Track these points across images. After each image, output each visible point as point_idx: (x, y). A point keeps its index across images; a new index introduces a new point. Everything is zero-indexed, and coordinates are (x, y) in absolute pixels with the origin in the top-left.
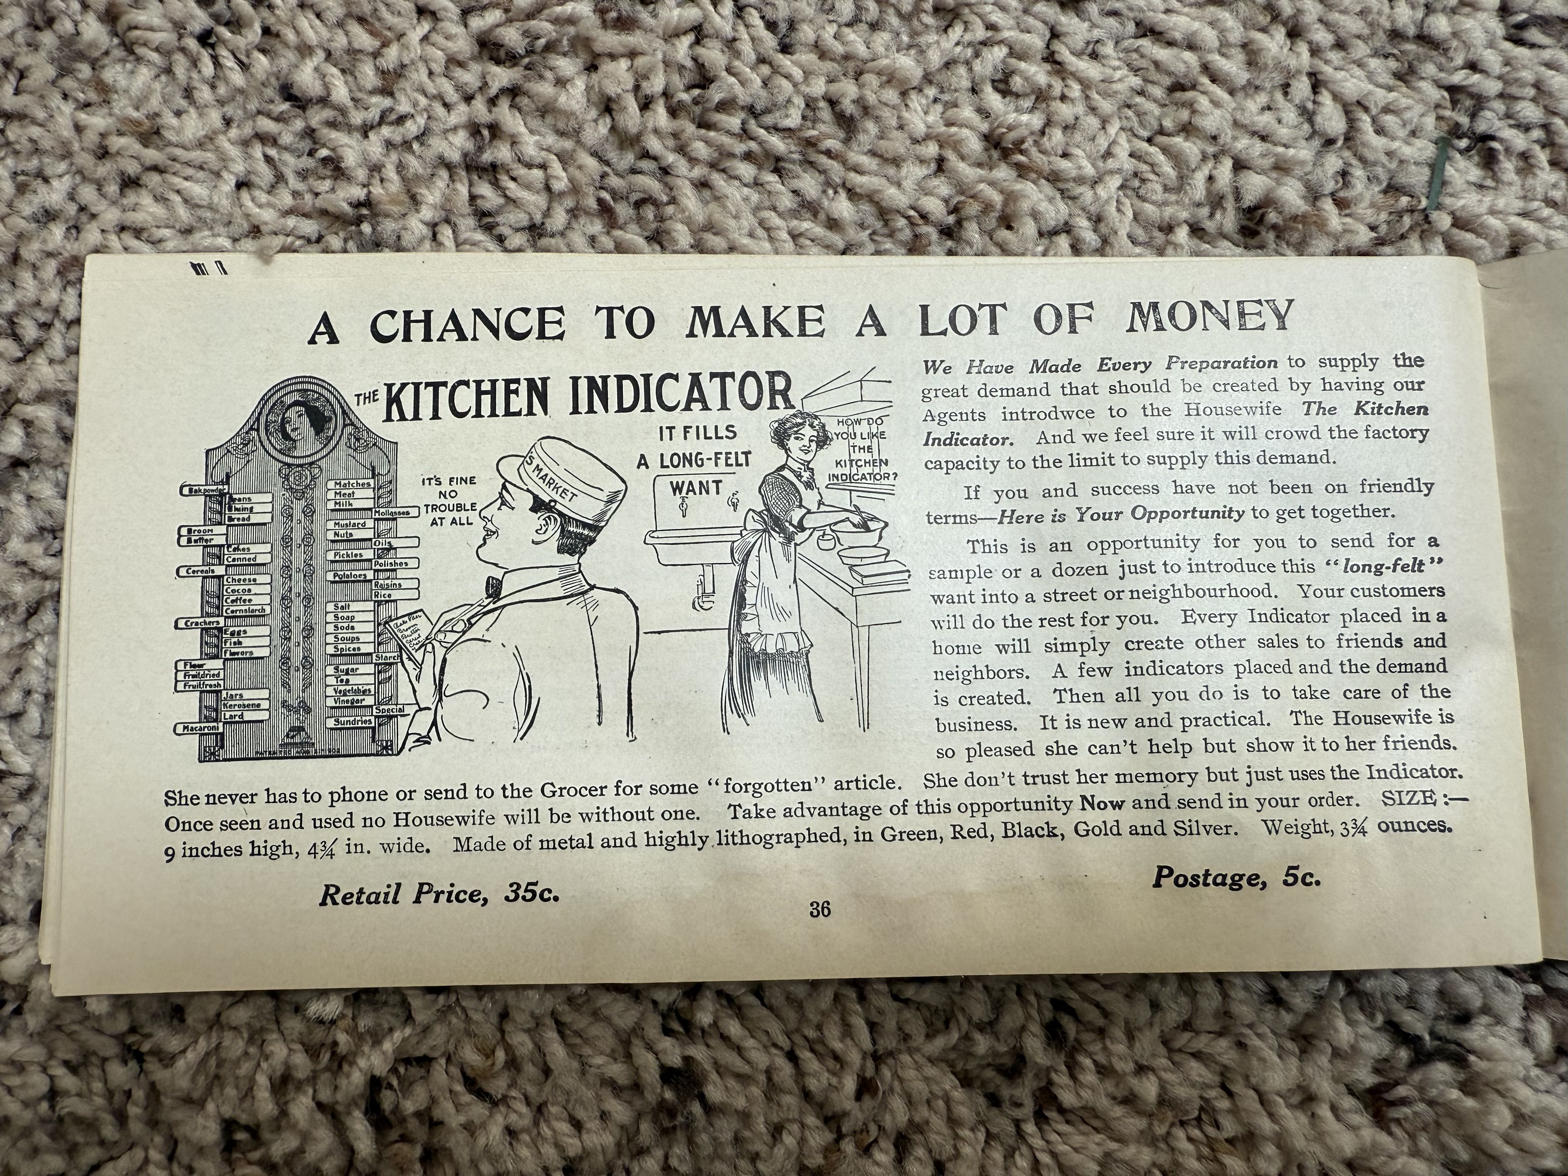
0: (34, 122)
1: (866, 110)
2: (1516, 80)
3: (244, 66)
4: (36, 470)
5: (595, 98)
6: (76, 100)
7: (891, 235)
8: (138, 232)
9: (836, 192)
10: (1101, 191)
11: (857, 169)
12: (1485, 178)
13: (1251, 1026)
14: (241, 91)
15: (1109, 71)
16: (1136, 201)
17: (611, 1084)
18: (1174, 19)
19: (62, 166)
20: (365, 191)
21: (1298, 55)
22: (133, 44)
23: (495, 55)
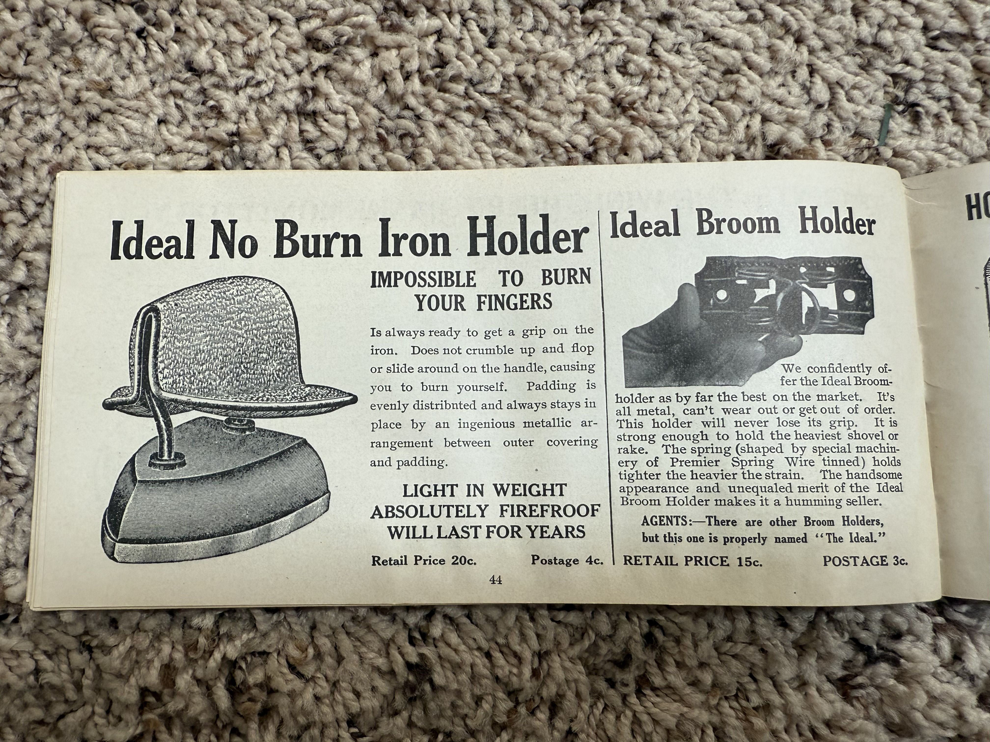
0: (36, 82)
1: (540, 82)
2: (933, 71)
3: (164, 51)
4: (33, 292)
5: (376, 73)
6: (62, 69)
7: (554, 158)
8: (98, 149)
9: (521, 132)
10: (681, 133)
11: (535, 118)
12: (913, 129)
13: (768, 639)
14: (162, 65)
15: (687, 62)
16: (703, 140)
17: (378, 669)
18: (727, 31)
19: (52, 109)
20: (236, 126)
21: (801, 54)
22: (96, 36)
23: (316, 46)
